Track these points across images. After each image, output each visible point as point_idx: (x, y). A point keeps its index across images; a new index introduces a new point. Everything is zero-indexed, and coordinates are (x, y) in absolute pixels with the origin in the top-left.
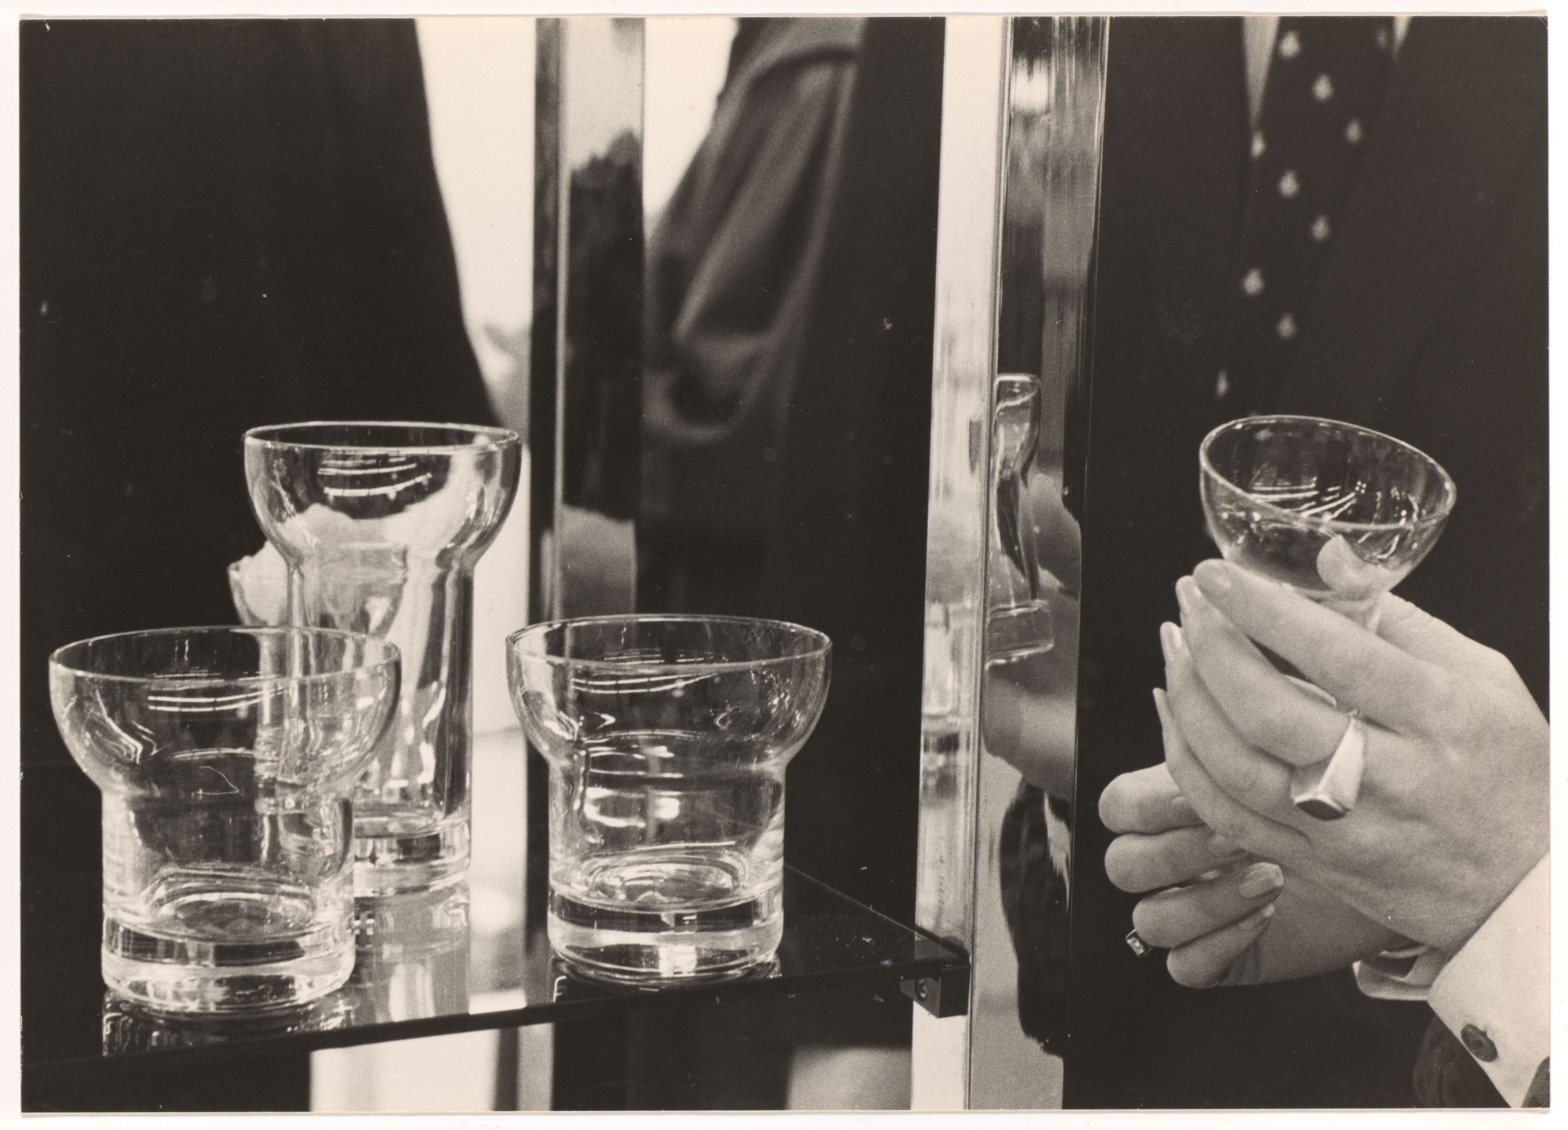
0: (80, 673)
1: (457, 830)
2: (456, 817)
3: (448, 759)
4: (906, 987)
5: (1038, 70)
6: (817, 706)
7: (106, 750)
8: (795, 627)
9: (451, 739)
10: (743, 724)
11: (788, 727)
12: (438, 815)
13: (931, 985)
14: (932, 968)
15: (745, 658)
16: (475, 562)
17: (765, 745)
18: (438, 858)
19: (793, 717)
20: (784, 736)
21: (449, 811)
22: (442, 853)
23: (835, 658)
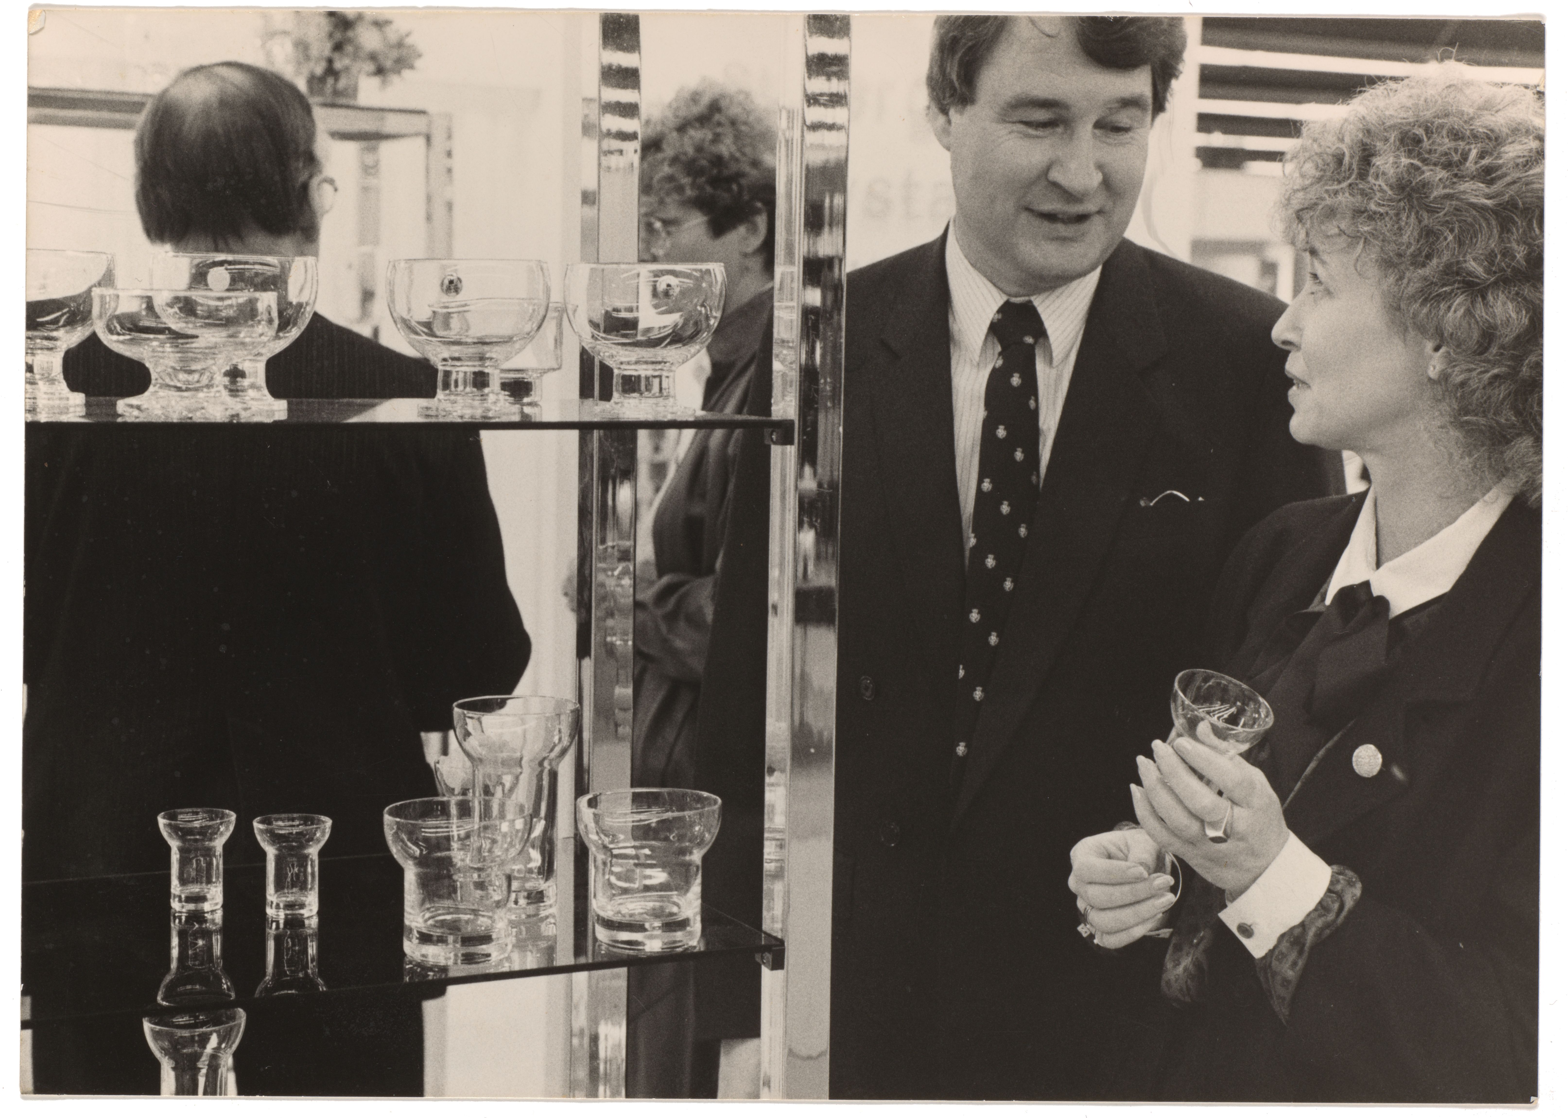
0: (398, 820)
1: (551, 889)
2: (551, 882)
3: (547, 855)
4: (758, 958)
5: (808, 552)
6: (716, 831)
7: (406, 852)
8: (705, 794)
9: (547, 847)
10: (681, 838)
11: (702, 840)
12: (542, 882)
13: (768, 956)
14: (767, 948)
15: (683, 810)
16: (558, 764)
17: (692, 848)
18: (543, 902)
19: (704, 836)
20: (700, 845)
21: (547, 880)
22: (545, 899)
23: (724, 809)
